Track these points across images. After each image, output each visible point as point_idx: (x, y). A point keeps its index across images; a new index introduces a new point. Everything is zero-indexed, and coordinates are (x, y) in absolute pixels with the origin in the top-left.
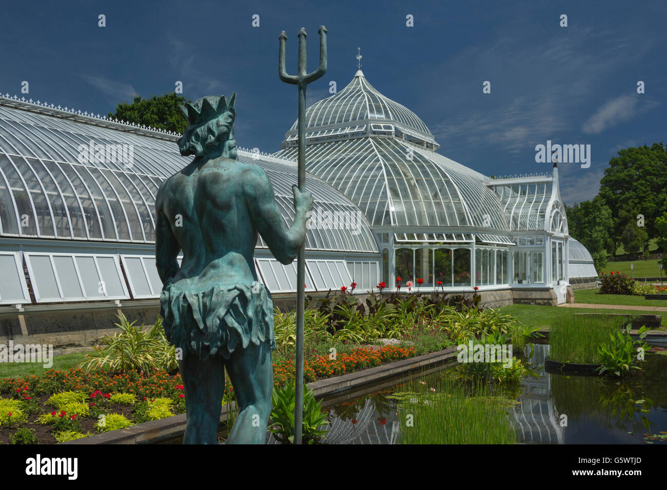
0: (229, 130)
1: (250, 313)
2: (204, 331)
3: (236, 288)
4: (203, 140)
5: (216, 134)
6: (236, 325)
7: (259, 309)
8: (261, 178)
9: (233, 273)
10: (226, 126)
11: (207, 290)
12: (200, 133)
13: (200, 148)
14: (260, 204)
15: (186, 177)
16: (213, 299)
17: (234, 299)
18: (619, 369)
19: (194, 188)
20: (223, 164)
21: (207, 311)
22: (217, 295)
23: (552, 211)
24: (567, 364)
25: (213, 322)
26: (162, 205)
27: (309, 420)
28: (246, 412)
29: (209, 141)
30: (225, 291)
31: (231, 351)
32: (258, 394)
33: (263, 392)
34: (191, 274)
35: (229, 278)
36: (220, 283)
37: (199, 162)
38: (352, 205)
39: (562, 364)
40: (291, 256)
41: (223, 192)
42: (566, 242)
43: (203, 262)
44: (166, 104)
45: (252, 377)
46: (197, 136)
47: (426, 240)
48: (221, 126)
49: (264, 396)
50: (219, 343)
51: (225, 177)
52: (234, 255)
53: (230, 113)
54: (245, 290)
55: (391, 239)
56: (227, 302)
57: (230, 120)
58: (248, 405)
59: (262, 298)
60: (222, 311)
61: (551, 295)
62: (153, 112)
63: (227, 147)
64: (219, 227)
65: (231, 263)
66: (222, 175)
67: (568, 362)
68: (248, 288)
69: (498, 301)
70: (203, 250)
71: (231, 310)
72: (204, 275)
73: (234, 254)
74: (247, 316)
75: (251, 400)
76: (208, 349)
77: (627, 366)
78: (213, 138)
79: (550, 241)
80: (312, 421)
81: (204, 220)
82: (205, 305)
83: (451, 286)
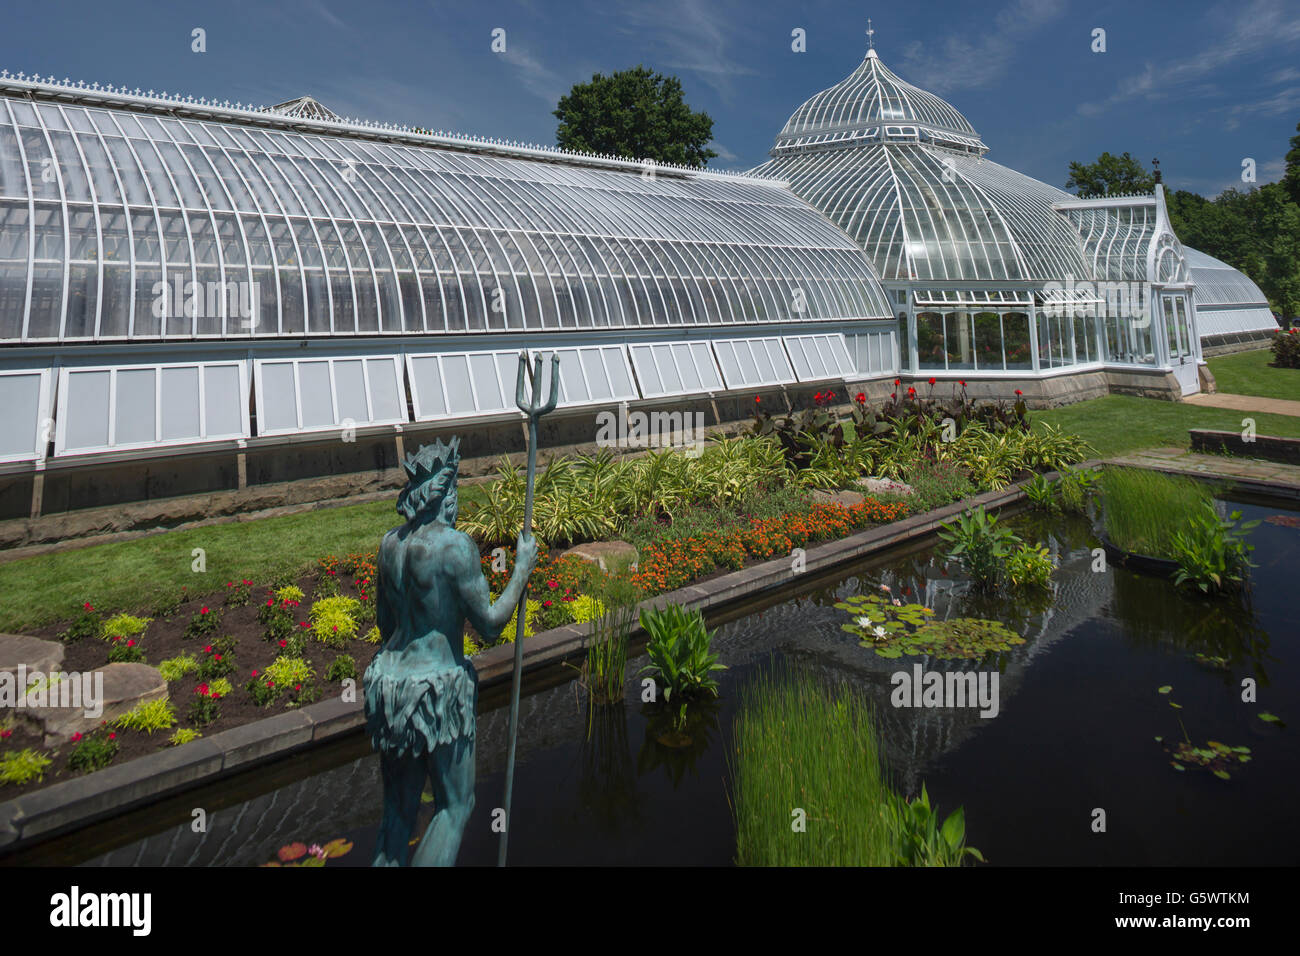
1: (440, 709)
2: (392, 731)
3: (427, 680)
6: (423, 726)
7: (451, 703)
9: (431, 658)
15: (399, 542)
16: (402, 695)
17: (423, 695)
19: (403, 557)
20: (430, 535)
21: (396, 707)
22: (408, 689)
23: (1157, 252)
25: (400, 722)
28: (438, 819)
30: (417, 684)
31: (416, 755)
33: (457, 795)
35: (425, 666)
36: (414, 671)
38: (855, 247)
41: (424, 570)
42: (1190, 296)
43: (407, 637)
44: (630, 82)
45: (446, 778)
47: (961, 301)
50: (406, 744)
51: (428, 554)
54: (436, 683)
55: (910, 300)
56: (416, 698)
58: (441, 810)
60: (410, 710)
61: (1169, 383)
62: (615, 96)
69: (1082, 391)
70: (408, 625)
71: (419, 708)
72: (404, 657)
74: (435, 714)
82: (396, 698)
83: (1002, 369)
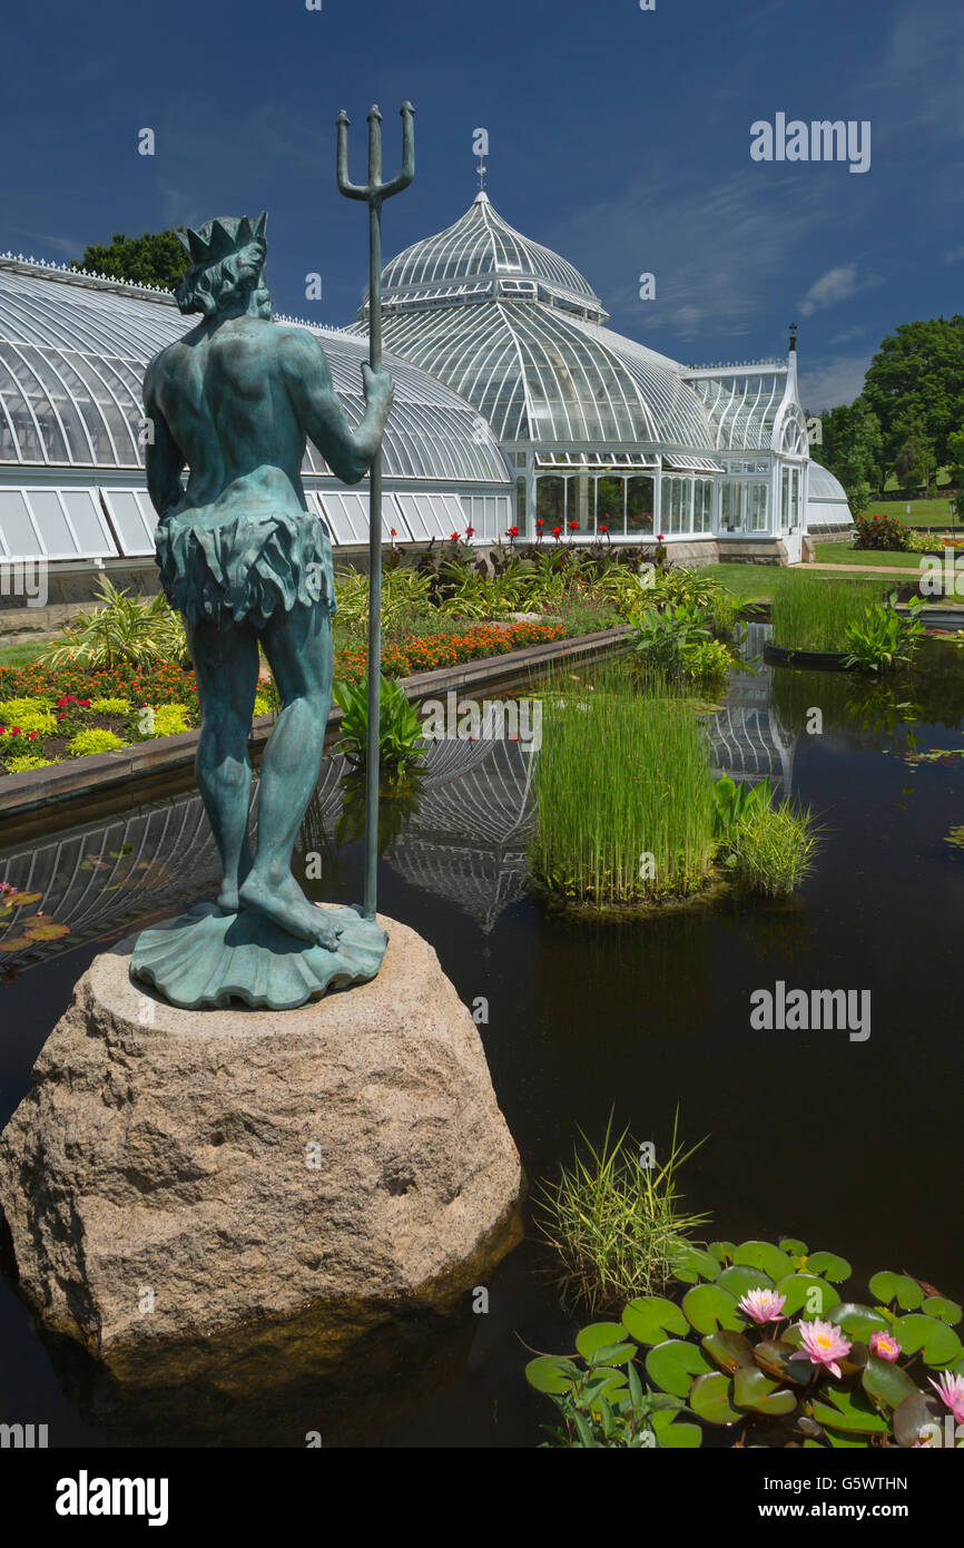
0: (258, 273)
1: (296, 557)
2: (225, 586)
3: (272, 519)
4: (216, 289)
5: (237, 279)
6: (274, 576)
7: (310, 551)
8: (309, 349)
9: (268, 497)
10: (251, 266)
11: (227, 523)
12: (210, 277)
13: (210, 302)
14: (309, 390)
15: (190, 348)
16: (238, 537)
17: (270, 536)
18: (876, 660)
19: (202, 365)
20: (249, 327)
21: (227, 555)
22: (244, 530)
23: (784, 420)
24: (797, 652)
25: (237, 571)
26: (154, 392)
27: (399, 732)
28: (292, 709)
29: (225, 290)
30: (256, 525)
31: (267, 615)
32: (310, 680)
33: (318, 678)
34: (203, 499)
35: (262, 506)
36: (247, 512)
37: (211, 324)
39: (790, 653)
40: (359, 470)
41: (251, 370)
42: (805, 467)
43: (221, 480)
44: (166, 246)
45: (301, 655)
46: (206, 283)
47: (585, 463)
48: (245, 265)
49: (320, 685)
50: (248, 604)
51: (252, 348)
52: (269, 470)
53: (258, 246)
54: (287, 522)
55: (530, 462)
56: (259, 540)
57: (258, 257)
58: (295, 698)
59: (314, 535)
60: (251, 556)
61: (778, 550)
62: (145, 260)
63: (255, 301)
64: (246, 428)
65: (265, 482)
66: (247, 345)
67: (800, 649)
68: (292, 520)
70: (221, 462)
71: (265, 554)
72: (223, 501)
73: (270, 467)
74: (291, 561)
75: (301, 690)
76: (231, 612)
77: (889, 656)
78: (231, 286)
79: (779, 466)
80: (405, 734)
81: (221, 415)
82: (224, 545)
83: (623, 534)
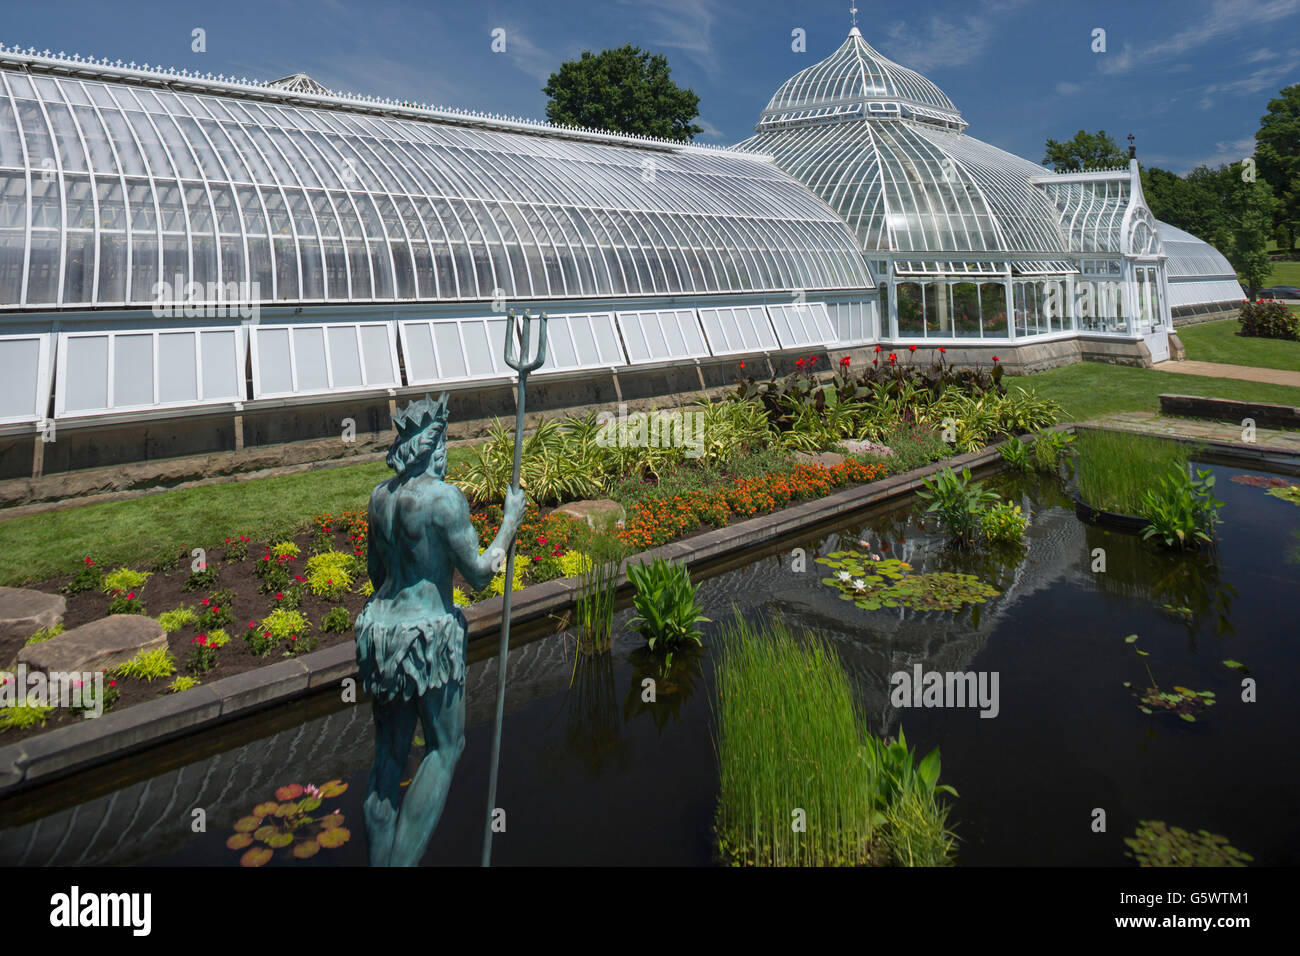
1: (430, 655)
3: (417, 627)
6: (413, 671)
7: (441, 648)
9: (420, 606)
11: (392, 626)
12: (402, 450)
13: (401, 466)
14: (449, 535)
17: (414, 641)
19: (393, 508)
21: (387, 653)
23: (1131, 225)
28: (428, 760)
29: (409, 460)
30: (407, 631)
32: (442, 738)
33: (448, 737)
36: (404, 619)
38: (837, 219)
42: (1162, 267)
44: (619, 60)
45: (436, 720)
47: (940, 271)
48: (422, 444)
49: (449, 742)
50: (396, 688)
54: (426, 630)
55: (890, 270)
56: (406, 644)
58: (432, 750)
60: (400, 655)
61: (1139, 351)
62: (604, 73)
64: (411, 557)
65: (420, 594)
68: (430, 626)
69: (1056, 358)
71: (410, 653)
74: (425, 659)
78: (413, 457)
79: (1132, 268)
83: (979, 337)
